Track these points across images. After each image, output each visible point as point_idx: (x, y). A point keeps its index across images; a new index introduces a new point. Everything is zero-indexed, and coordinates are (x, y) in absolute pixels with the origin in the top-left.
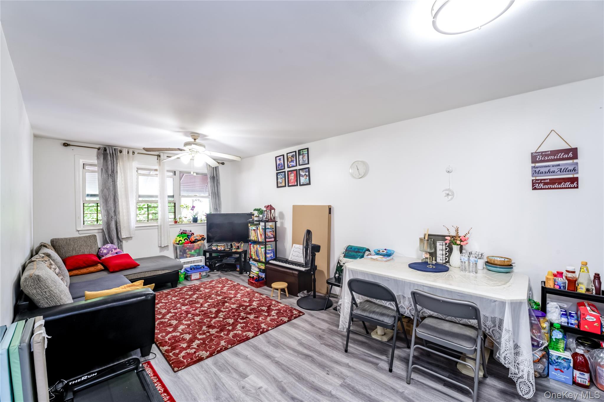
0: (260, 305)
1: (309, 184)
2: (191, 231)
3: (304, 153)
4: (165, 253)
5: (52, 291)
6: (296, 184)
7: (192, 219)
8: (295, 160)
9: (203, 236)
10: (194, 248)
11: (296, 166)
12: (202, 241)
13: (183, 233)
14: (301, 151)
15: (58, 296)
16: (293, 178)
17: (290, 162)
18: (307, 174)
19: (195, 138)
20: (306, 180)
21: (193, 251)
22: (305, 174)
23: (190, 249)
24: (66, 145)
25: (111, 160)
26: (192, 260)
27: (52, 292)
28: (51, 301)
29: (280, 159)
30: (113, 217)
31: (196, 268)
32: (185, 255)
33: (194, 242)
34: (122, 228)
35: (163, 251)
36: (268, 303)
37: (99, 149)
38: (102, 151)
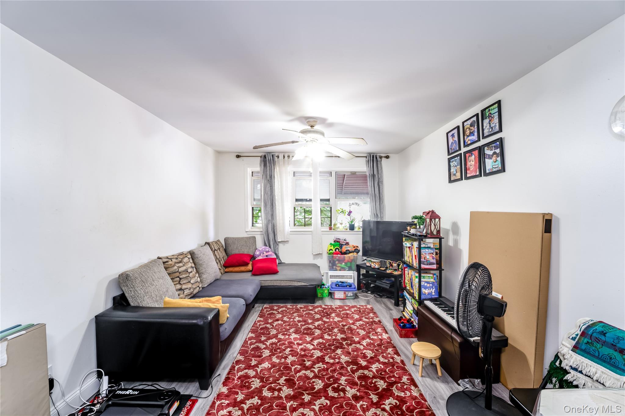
0: (380, 375)
1: (503, 170)
2: (345, 240)
3: (492, 112)
4: (318, 262)
5: (137, 291)
6: (478, 173)
7: (348, 226)
8: (476, 130)
9: (357, 247)
10: (344, 260)
11: (479, 140)
12: (355, 254)
13: (337, 241)
14: (487, 110)
15: (141, 297)
16: (473, 163)
17: (468, 136)
18: (498, 151)
19: (312, 124)
20: (496, 163)
21: (343, 264)
22: (494, 153)
23: (340, 261)
24: (238, 156)
25: (269, 166)
26: (341, 274)
27: (136, 293)
28: (135, 300)
29: (453, 136)
30: (270, 221)
31: (341, 286)
32: (334, 267)
33: (345, 253)
34: (278, 231)
35: (317, 259)
36: (394, 376)
37: (261, 157)
38: (262, 158)
